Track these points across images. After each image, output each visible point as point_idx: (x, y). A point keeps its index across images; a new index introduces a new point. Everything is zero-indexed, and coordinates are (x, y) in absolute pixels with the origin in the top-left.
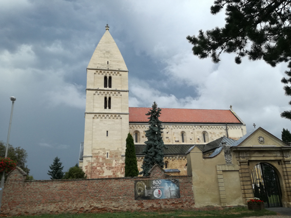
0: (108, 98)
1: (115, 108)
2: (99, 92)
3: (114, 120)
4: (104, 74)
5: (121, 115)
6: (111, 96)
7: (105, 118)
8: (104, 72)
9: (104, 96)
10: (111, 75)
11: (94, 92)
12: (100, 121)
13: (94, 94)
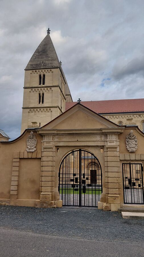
0: (41, 94)
1: (46, 103)
2: (33, 89)
3: (45, 113)
4: (39, 73)
5: (51, 109)
6: (44, 92)
7: (38, 112)
8: (39, 71)
9: (38, 92)
10: (45, 73)
11: (30, 90)
12: (35, 114)
13: (30, 92)
